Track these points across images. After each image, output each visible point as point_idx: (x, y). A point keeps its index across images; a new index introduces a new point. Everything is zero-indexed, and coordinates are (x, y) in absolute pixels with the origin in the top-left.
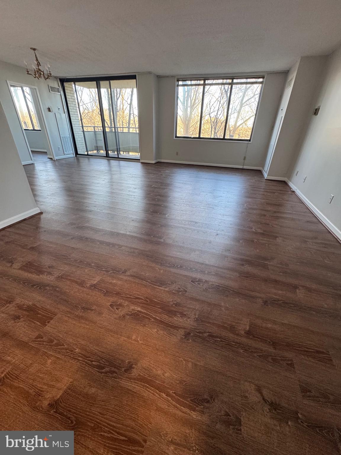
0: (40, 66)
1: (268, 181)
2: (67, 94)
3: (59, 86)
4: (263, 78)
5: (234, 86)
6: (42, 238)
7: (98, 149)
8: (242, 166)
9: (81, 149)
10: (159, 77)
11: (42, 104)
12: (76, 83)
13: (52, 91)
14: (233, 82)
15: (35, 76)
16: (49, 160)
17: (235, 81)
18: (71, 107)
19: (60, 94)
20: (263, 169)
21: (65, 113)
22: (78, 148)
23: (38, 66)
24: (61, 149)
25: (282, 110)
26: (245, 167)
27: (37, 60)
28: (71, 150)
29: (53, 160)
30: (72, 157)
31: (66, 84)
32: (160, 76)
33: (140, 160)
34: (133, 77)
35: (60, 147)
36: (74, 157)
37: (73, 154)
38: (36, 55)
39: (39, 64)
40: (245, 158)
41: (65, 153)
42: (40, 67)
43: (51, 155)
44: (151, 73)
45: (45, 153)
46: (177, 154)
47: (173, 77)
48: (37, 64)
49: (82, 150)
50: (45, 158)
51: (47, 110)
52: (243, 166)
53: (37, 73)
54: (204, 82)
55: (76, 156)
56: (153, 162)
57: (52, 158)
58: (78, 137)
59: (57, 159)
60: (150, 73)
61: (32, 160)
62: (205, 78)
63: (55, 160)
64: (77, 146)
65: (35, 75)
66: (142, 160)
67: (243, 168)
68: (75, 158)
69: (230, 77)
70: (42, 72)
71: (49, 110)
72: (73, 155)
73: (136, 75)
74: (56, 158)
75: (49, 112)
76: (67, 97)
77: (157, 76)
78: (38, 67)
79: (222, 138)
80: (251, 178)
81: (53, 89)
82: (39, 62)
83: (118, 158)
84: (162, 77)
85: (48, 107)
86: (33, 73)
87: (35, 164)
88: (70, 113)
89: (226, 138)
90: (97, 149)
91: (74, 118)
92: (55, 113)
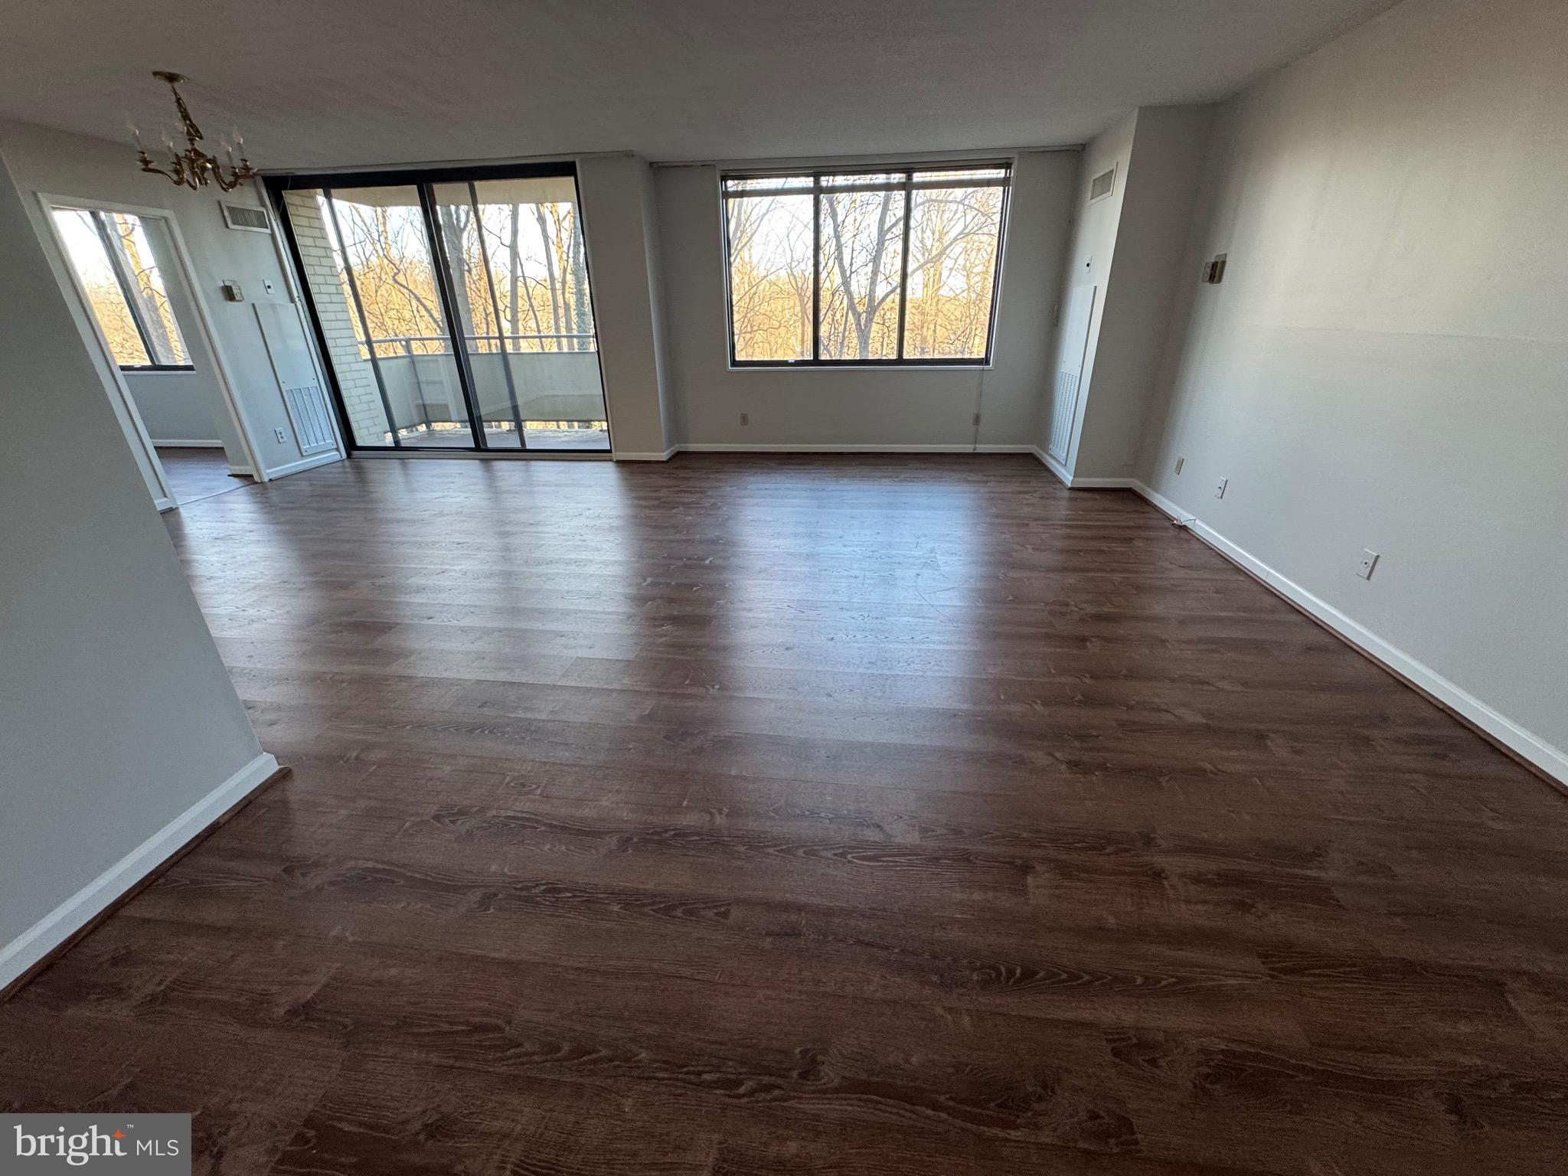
0: (201, 138)
1: (1081, 494)
2: (296, 230)
3: (263, 205)
4: (1007, 166)
5: (914, 192)
6: (333, 933)
7: (430, 418)
8: (973, 446)
9: (368, 428)
10: (657, 169)
11: (197, 271)
12: (333, 191)
13: (234, 224)
14: (911, 179)
15: (175, 177)
16: (236, 483)
17: (918, 177)
18: (316, 277)
19: (268, 231)
20: (1046, 450)
21: (292, 300)
22: (354, 426)
23: (192, 141)
24: (287, 436)
25: (1088, 265)
26: (982, 448)
27: (186, 117)
28: (327, 436)
29: (257, 483)
30: (331, 460)
31: (291, 197)
32: (660, 164)
33: (609, 451)
34: (563, 169)
35: (283, 427)
36: (343, 460)
37: (337, 449)
38: (178, 100)
39: (194, 133)
40: (977, 420)
41: (304, 447)
42: (199, 144)
43: (247, 464)
44: (633, 156)
45: (215, 454)
46: (744, 419)
47: (707, 166)
48: (189, 133)
49: (373, 430)
50: (218, 479)
51: (220, 296)
52: (975, 443)
53: (185, 166)
54: (817, 182)
55: (349, 456)
56: (663, 456)
57: (251, 476)
58: (351, 384)
59: (272, 477)
60: (629, 155)
61: (165, 496)
62: (816, 170)
63: (266, 479)
64: (352, 418)
65: (178, 172)
66: (618, 453)
67: (977, 451)
68: (347, 463)
69: (903, 166)
70: (209, 161)
71: (229, 294)
72: (336, 453)
73: (574, 163)
74: (268, 473)
75: (229, 303)
76: (298, 240)
77: (651, 164)
78: (193, 144)
79: (894, 357)
80: (1022, 489)
81: (240, 216)
82: (192, 126)
83: (523, 453)
84: (667, 167)
85: (222, 284)
86: (168, 168)
87: (181, 510)
88: (316, 298)
89: (906, 356)
90: (424, 418)
91: (332, 316)
92: (253, 305)
